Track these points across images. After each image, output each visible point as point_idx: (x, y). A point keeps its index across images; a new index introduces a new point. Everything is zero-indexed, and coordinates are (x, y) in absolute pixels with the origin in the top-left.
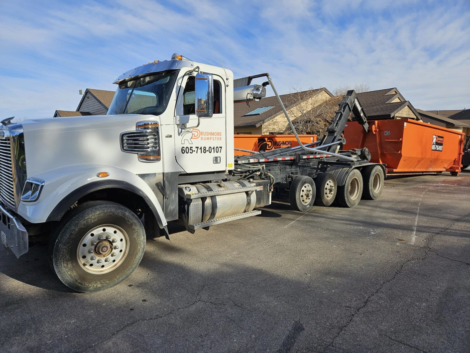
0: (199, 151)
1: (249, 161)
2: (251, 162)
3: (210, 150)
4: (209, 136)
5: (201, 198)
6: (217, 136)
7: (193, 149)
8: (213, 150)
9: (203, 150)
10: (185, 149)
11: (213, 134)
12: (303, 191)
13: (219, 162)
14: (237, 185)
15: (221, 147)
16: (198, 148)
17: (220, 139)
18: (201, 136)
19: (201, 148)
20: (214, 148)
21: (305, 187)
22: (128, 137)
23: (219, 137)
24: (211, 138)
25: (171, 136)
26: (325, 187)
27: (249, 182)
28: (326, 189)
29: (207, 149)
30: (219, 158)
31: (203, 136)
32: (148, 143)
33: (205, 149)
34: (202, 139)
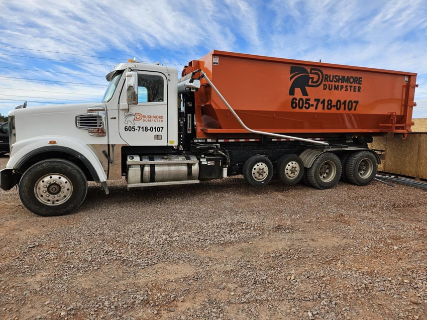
0: (141, 129)
1: (206, 140)
2: (208, 141)
3: (152, 129)
4: (151, 119)
5: (140, 165)
6: (158, 119)
7: (135, 128)
11: (155, 117)
12: (255, 169)
13: (160, 139)
14: (182, 158)
15: (163, 128)
16: (140, 127)
17: (162, 121)
19: (143, 128)
21: (258, 165)
23: (161, 119)
24: (153, 120)
25: (115, 118)
26: (286, 168)
27: (201, 157)
28: (287, 169)
30: (160, 136)
32: (96, 123)
33: (146, 128)
34: (144, 121)
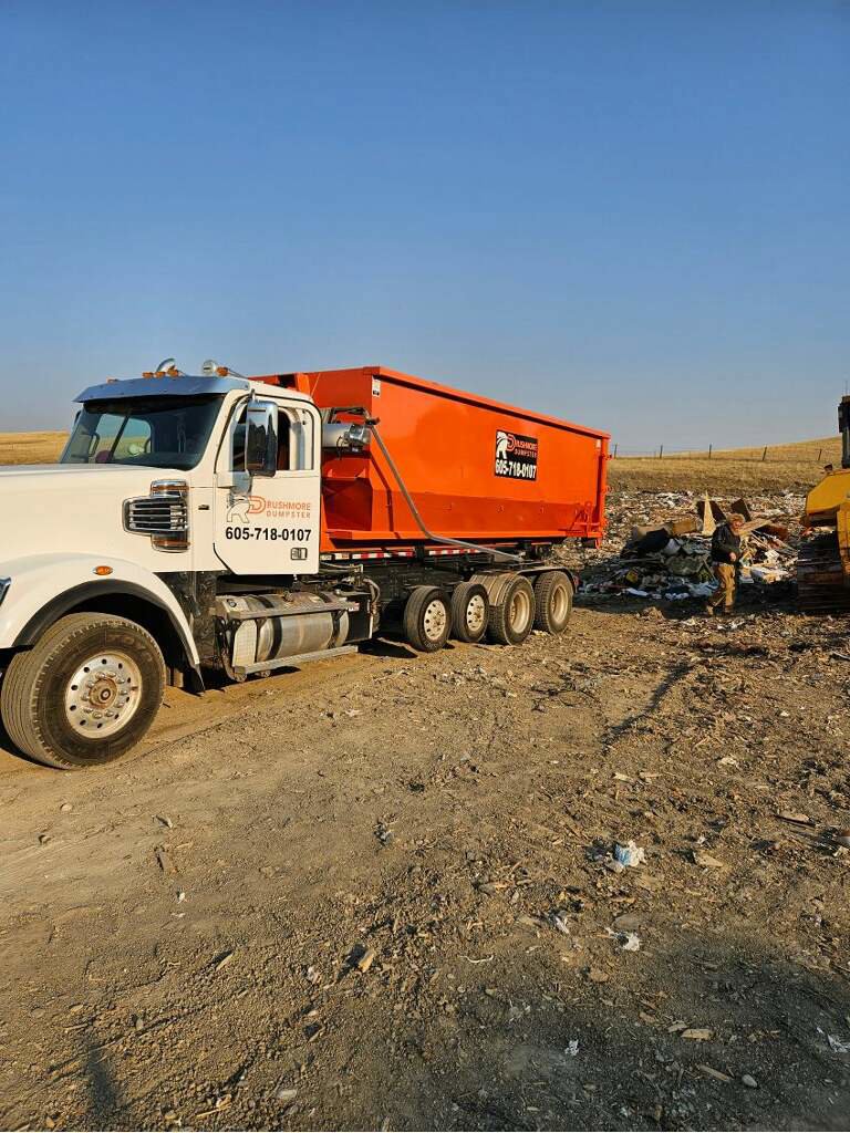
0: (262, 535)
1: (333, 556)
2: (337, 558)
3: (285, 535)
4: (285, 510)
5: (255, 619)
6: (299, 511)
7: (250, 532)
8: (291, 536)
9: (269, 534)
10: (233, 531)
13: (303, 557)
14: (315, 599)
15: (309, 531)
16: (259, 530)
17: (308, 515)
18: (267, 510)
19: (266, 531)
20: (293, 532)
22: (137, 507)
23: (306, 511)
24: (288, 514)
25: (207, 508)
26: (469, 610)
27: (335, 594)
28: (469, 613)
29: (279, 533)
30: (303, 551)
31: (272, 510)
32: (169, 519)
33: (274, 532)
34: (268, 514)
